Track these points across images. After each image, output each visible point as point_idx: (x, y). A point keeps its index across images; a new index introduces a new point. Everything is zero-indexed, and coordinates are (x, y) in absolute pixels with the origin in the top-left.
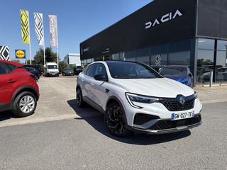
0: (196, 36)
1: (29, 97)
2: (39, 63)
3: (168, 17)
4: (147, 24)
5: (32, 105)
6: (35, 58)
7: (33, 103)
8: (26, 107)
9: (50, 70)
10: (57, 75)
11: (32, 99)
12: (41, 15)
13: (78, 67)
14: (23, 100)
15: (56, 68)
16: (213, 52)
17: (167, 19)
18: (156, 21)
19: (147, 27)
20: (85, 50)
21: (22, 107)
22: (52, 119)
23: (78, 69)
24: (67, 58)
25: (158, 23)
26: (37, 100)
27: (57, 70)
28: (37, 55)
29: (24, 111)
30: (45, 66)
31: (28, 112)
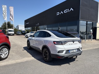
0: (80, 19)
1: (5, 49)
2: (4, 29)
3: (67, 11)
4: (57, 13)
5: (7, 53)
6: (2, 26)
7: (7, 52)
8: (4, 55)
9: (10, 33)
10: (13, 35)
11: (7, 50)
12: (6, 6)
13: (23, 31)
14: (2, 50)
15: (13, 31)
16: (86, 26)
17: (67, 12)
18: (62, 12)
19: (57, 15)
20: (27, 23)
21: (1, 54)
22: (19, 61)
23: (23, 32)
24: (18, 26)
25: (63, 13)
26: (9, 50)
27: (13, 33)
28: (3, 25)
29: (3, 57)
30: (7, 30)
31: (5, 57)
